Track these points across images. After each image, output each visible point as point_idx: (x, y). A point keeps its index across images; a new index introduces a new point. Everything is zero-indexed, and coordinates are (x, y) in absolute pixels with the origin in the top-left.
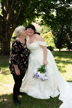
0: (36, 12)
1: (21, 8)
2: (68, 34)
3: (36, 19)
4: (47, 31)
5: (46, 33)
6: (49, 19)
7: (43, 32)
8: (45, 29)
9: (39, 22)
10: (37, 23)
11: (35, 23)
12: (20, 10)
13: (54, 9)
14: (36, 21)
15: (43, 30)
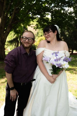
0: (30, 15)
1: (14, 10)
2: (62, 37)
3: (31, 22)
4: (42, 34)
5: (42, 36)
6: (44, 23)
7: (38, 35)
8: (40, 32)
9: (34, 25)
10: (32, 27)
11: (30, 27)
12: (14, 13)
13: (49, 13)
14: (31, 24)
15: (38, 33)
